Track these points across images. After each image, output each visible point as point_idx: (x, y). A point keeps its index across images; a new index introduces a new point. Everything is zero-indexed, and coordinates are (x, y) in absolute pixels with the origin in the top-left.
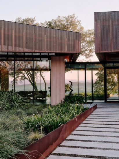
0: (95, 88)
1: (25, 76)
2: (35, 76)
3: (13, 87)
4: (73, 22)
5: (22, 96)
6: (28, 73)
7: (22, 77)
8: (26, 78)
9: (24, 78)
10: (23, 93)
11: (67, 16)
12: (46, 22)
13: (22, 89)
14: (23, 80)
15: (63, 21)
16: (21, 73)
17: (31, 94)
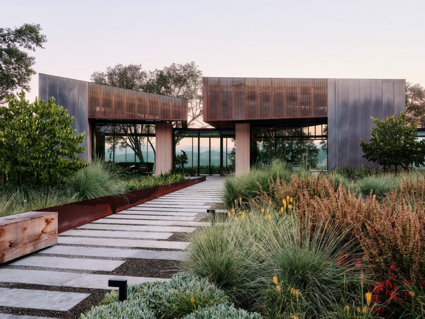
0: (231, 160)
1: (126, 142)
2: (142, 143)
3: (110, 157)
4: (192, 72)
5: (122, 167)
6: (131, 138)
7: (123, 143)
8: (128, 145)
9: (125, 145)
10: (125, 165)
11: (183, 64)
12: (156, 70)
13: (123, 160)
14: (124, 147)
15: (179, 70)
16: (122, 138)
17: (134, 166)
